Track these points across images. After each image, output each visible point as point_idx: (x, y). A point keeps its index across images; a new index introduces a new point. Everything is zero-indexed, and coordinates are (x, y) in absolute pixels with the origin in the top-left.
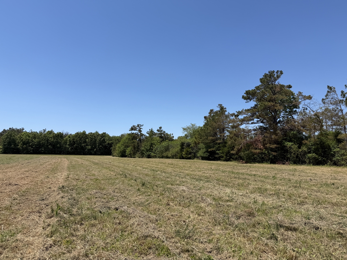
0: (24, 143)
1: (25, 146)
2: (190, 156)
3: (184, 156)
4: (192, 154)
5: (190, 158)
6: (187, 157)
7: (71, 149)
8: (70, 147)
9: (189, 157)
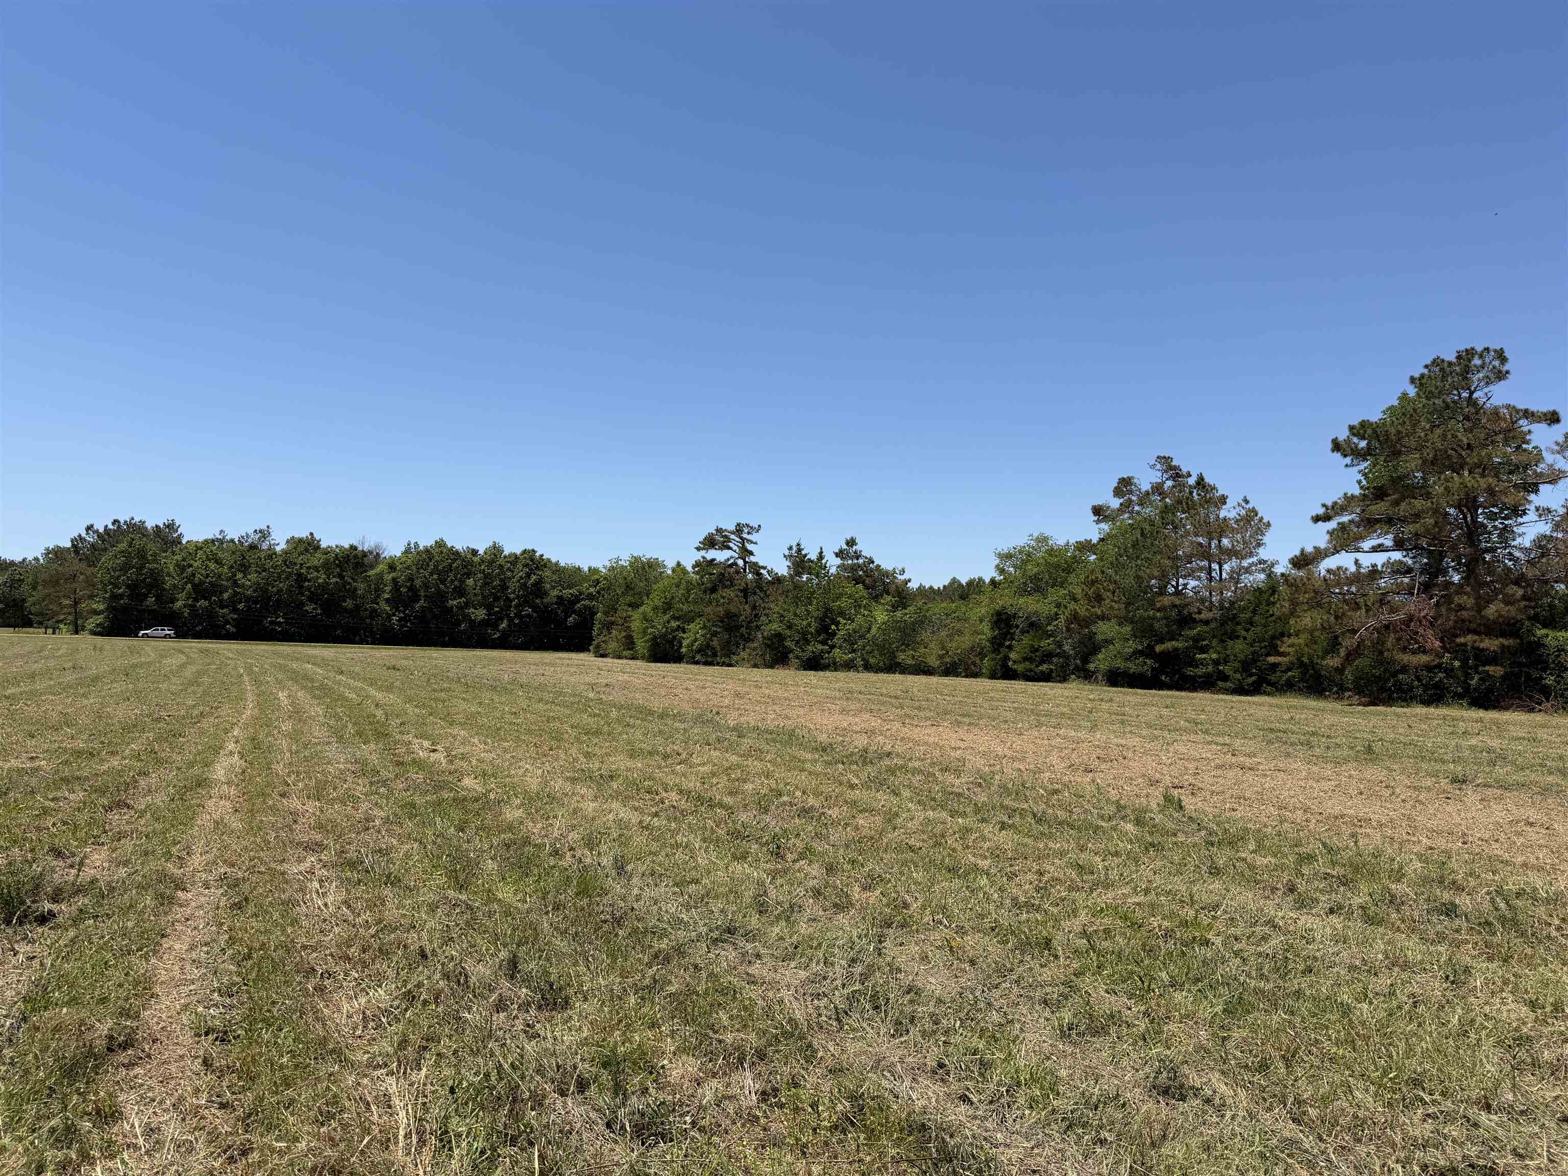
0: (200, 591)
1: (202, 603)
2: (1044, 667)
3: (1020, 668)
4: (1055, 660)
5: (1046, 678)
6: (1031, 671)
7: (401, 619)
8: (397, 610)
9: (1042, 672)
